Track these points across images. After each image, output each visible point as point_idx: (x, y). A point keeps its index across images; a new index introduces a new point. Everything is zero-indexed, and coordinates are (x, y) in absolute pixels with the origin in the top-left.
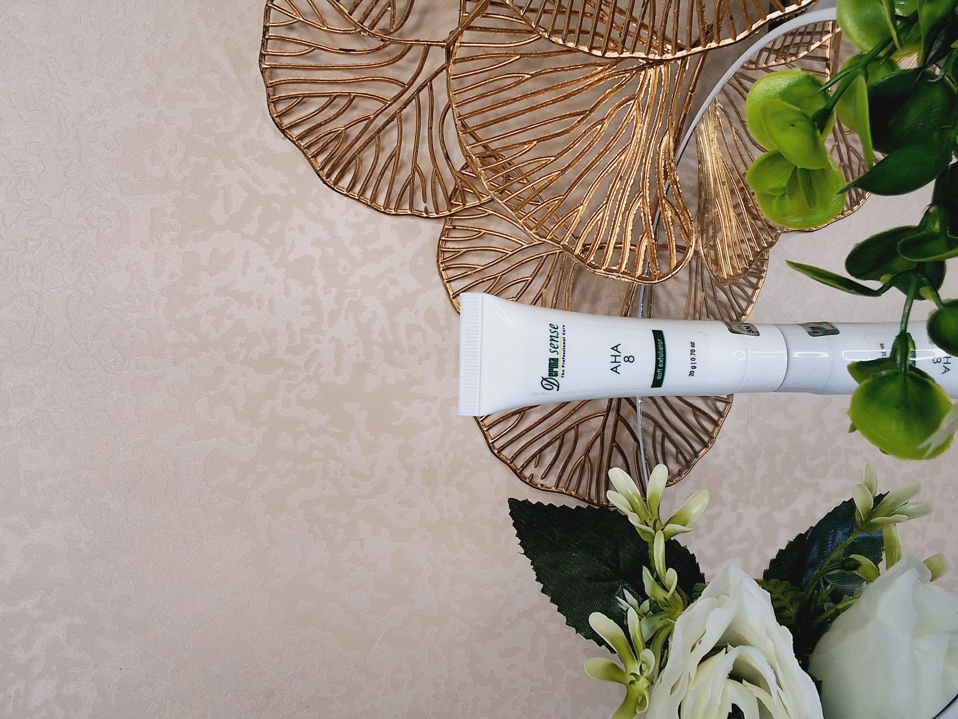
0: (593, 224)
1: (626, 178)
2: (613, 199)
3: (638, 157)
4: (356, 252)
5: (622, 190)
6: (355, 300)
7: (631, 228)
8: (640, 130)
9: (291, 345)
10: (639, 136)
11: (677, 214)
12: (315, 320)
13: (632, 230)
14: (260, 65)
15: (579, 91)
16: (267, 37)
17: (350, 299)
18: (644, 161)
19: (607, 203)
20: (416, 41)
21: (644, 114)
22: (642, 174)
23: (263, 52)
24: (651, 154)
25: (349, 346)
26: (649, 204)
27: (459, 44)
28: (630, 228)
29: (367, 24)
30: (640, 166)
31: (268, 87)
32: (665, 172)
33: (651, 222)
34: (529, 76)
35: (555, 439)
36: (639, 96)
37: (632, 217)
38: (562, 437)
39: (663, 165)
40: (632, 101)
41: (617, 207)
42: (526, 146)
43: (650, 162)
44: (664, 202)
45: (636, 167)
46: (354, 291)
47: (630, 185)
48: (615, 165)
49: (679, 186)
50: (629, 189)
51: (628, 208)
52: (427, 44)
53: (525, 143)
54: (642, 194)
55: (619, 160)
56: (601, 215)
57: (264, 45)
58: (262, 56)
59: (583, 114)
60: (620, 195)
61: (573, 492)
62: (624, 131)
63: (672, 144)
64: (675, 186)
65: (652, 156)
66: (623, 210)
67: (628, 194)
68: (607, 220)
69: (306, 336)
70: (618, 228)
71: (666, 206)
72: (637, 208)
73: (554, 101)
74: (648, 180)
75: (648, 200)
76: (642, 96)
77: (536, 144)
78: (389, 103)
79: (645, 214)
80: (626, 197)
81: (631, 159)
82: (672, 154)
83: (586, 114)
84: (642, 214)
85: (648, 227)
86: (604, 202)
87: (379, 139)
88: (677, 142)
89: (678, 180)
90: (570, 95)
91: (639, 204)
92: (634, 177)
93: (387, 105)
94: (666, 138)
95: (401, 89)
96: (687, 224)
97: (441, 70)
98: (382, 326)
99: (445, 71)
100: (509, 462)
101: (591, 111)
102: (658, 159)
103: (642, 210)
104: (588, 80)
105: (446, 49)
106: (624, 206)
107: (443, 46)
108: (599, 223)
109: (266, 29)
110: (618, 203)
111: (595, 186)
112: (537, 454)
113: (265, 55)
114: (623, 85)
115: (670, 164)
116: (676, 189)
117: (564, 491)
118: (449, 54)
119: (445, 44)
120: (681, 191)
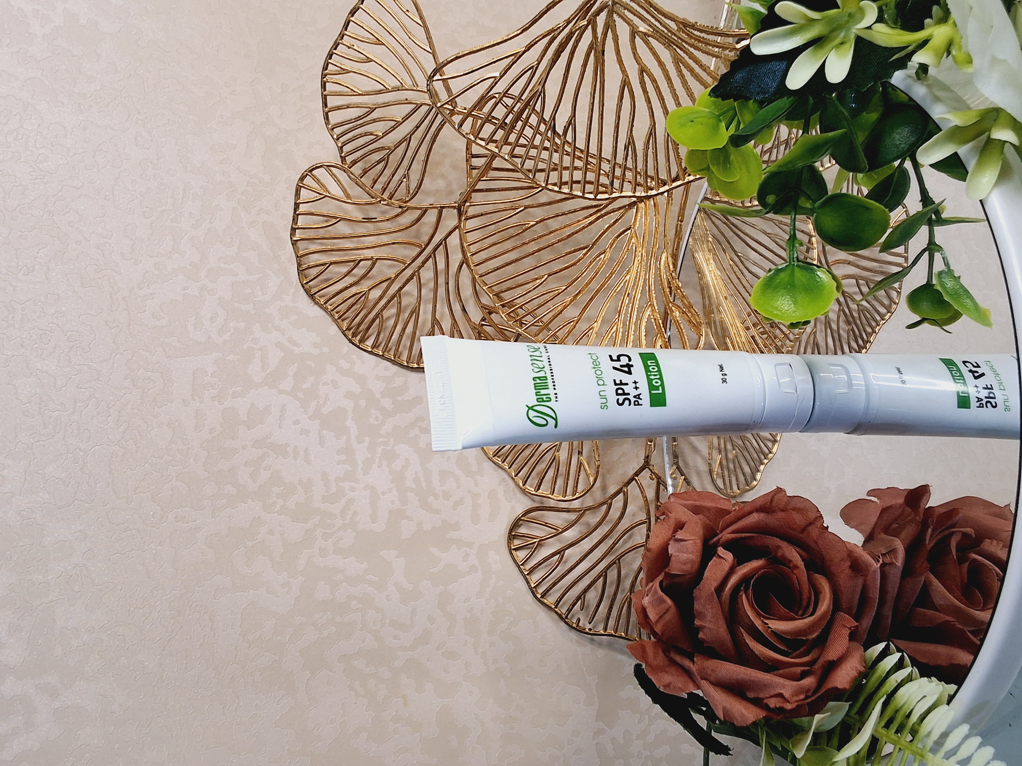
0: (609, 337)
1: (634, 294)
2: (624, 313)
3: (641, 275)
4: (386, 402)
5: (631, 305)
6: (387, 448)
7: (645, 334)
8: (640, 254)
9: (327, 494)
10: (640, 258)
11: (684, 312)
12: (350, 469)
13: (645, 336)
14: (291, 238)
15: (580, 230)
16: (297, 213)
17: (382, 447)
18: (647, 278)
19: (619, 316)
20: (430, 205)
21: (642, 240)
22: (647, 288)
23: (294, 226)
24: (653, 271)
25: (384, 493)
26: (657, 311)
27: (468, 204)
28: (643, 334)
29: (386, 196)
30: (644, 282)
31: (298, 257)
32: (669, 283)
33: (662, 325)
34: (534, 223)
35: (599, 577)
36: (634, 226)
37: (644, 324)
38: (604, 574)
39: (665, 277)
40: (629, 231)
41: (628, 319)
42: (538, 281)
43: (653, 277)
44: (671, 305)
45: (641, 283)
46: (387, 439)
47: (638, 299)
48: (622, 285)
49: (682, 290)
50: (638, 302)
51: (639, 319)
52: (440, 207)
53: (537, 279)
54: (650, 303)
55: (625, 280)
56: (615, 328)
57: (295, 220)
58: (293, 230)
59: (587, 248)
60: (630, 309)
61: (623, 634)
62: (626, 256)
63: (670, 259)
64: (679, 291)
65: (654, 272)
66: (634, 320)
67: (637, 306)
68: (621, 331)
69: (341, 484)
70: (632, 336)
71: (673, 308)
72: (647, 317)
73: (559, 241)
74: (653, 292)
75: (656, 308)
76: (637, 226)
77: (547, 278)
78: (408, 263)
79: (655, 319)
80: (636, 309)
81: (636, 278)
82: (671, 267)
83: (588, 248)
84: (653, 320)
85: (659, 328)
86: (617, 317)
87: (400, 297)
88: (675, 257)
89: (680, 286)
90: (573, 234)
91: (648, 313)
92: (640, 291)
93: (406, 265)
94: (664, 256)
95: (418, 250)
96: (695, 319)
97: (454, 230)
98: (416, 473)
99: (457, 230)
100: (553, 606)
101: (593, 245)
102: (660, 273)
103: (652, 317)
104: (587, 220)
105: (458, 209)
106: (635, 317)
107: (454, 207)
108: (614, 335)
109: (297, 206)
110: (629, 315)
111: (606, 305)
112: (581, 596)
113: (295, 229)
114: (619, 219)
115: (671, 274)
116: (680, 293)
117: (614, 634)
118: (460, 214)
119: (457, 205)
120: (684, 294)
